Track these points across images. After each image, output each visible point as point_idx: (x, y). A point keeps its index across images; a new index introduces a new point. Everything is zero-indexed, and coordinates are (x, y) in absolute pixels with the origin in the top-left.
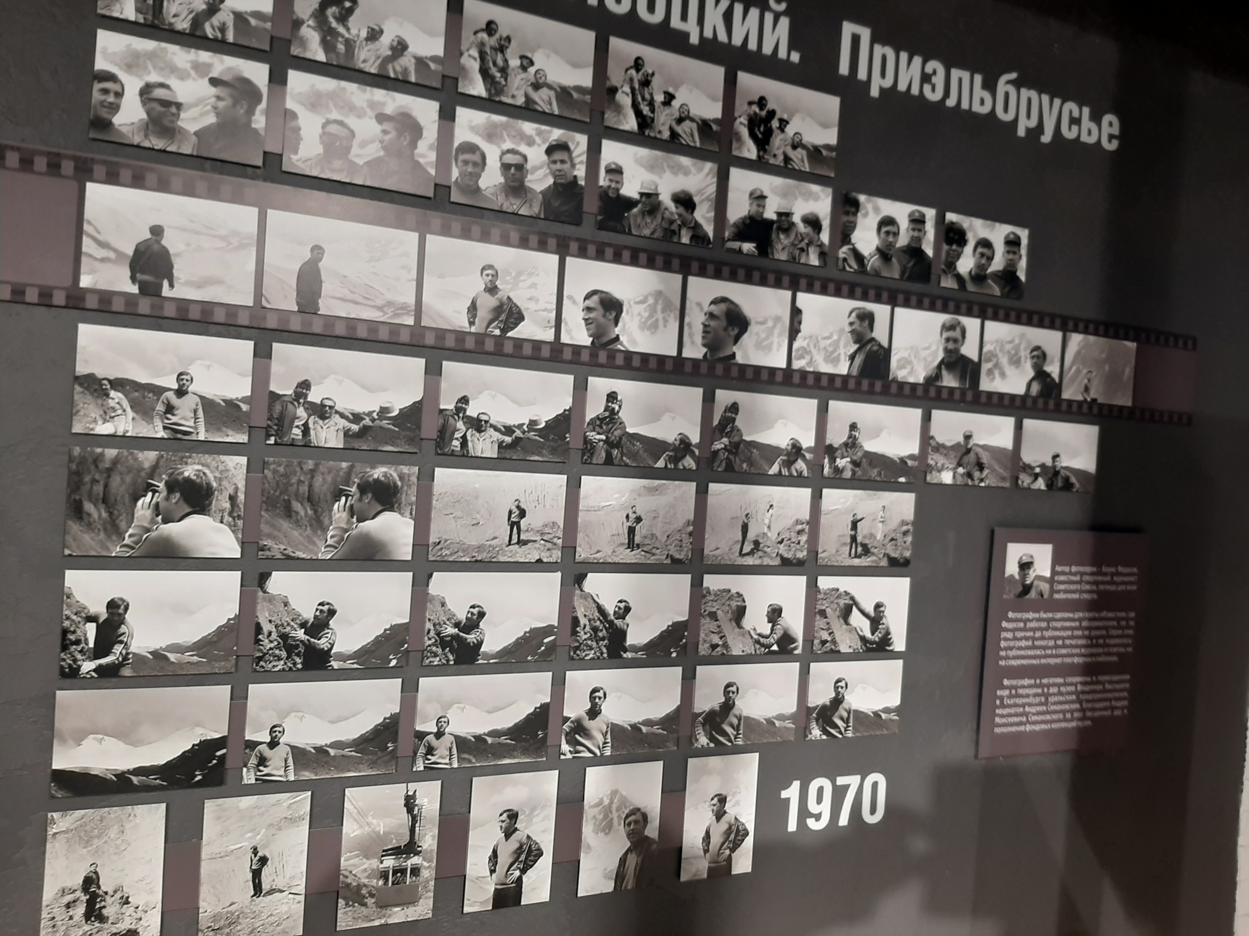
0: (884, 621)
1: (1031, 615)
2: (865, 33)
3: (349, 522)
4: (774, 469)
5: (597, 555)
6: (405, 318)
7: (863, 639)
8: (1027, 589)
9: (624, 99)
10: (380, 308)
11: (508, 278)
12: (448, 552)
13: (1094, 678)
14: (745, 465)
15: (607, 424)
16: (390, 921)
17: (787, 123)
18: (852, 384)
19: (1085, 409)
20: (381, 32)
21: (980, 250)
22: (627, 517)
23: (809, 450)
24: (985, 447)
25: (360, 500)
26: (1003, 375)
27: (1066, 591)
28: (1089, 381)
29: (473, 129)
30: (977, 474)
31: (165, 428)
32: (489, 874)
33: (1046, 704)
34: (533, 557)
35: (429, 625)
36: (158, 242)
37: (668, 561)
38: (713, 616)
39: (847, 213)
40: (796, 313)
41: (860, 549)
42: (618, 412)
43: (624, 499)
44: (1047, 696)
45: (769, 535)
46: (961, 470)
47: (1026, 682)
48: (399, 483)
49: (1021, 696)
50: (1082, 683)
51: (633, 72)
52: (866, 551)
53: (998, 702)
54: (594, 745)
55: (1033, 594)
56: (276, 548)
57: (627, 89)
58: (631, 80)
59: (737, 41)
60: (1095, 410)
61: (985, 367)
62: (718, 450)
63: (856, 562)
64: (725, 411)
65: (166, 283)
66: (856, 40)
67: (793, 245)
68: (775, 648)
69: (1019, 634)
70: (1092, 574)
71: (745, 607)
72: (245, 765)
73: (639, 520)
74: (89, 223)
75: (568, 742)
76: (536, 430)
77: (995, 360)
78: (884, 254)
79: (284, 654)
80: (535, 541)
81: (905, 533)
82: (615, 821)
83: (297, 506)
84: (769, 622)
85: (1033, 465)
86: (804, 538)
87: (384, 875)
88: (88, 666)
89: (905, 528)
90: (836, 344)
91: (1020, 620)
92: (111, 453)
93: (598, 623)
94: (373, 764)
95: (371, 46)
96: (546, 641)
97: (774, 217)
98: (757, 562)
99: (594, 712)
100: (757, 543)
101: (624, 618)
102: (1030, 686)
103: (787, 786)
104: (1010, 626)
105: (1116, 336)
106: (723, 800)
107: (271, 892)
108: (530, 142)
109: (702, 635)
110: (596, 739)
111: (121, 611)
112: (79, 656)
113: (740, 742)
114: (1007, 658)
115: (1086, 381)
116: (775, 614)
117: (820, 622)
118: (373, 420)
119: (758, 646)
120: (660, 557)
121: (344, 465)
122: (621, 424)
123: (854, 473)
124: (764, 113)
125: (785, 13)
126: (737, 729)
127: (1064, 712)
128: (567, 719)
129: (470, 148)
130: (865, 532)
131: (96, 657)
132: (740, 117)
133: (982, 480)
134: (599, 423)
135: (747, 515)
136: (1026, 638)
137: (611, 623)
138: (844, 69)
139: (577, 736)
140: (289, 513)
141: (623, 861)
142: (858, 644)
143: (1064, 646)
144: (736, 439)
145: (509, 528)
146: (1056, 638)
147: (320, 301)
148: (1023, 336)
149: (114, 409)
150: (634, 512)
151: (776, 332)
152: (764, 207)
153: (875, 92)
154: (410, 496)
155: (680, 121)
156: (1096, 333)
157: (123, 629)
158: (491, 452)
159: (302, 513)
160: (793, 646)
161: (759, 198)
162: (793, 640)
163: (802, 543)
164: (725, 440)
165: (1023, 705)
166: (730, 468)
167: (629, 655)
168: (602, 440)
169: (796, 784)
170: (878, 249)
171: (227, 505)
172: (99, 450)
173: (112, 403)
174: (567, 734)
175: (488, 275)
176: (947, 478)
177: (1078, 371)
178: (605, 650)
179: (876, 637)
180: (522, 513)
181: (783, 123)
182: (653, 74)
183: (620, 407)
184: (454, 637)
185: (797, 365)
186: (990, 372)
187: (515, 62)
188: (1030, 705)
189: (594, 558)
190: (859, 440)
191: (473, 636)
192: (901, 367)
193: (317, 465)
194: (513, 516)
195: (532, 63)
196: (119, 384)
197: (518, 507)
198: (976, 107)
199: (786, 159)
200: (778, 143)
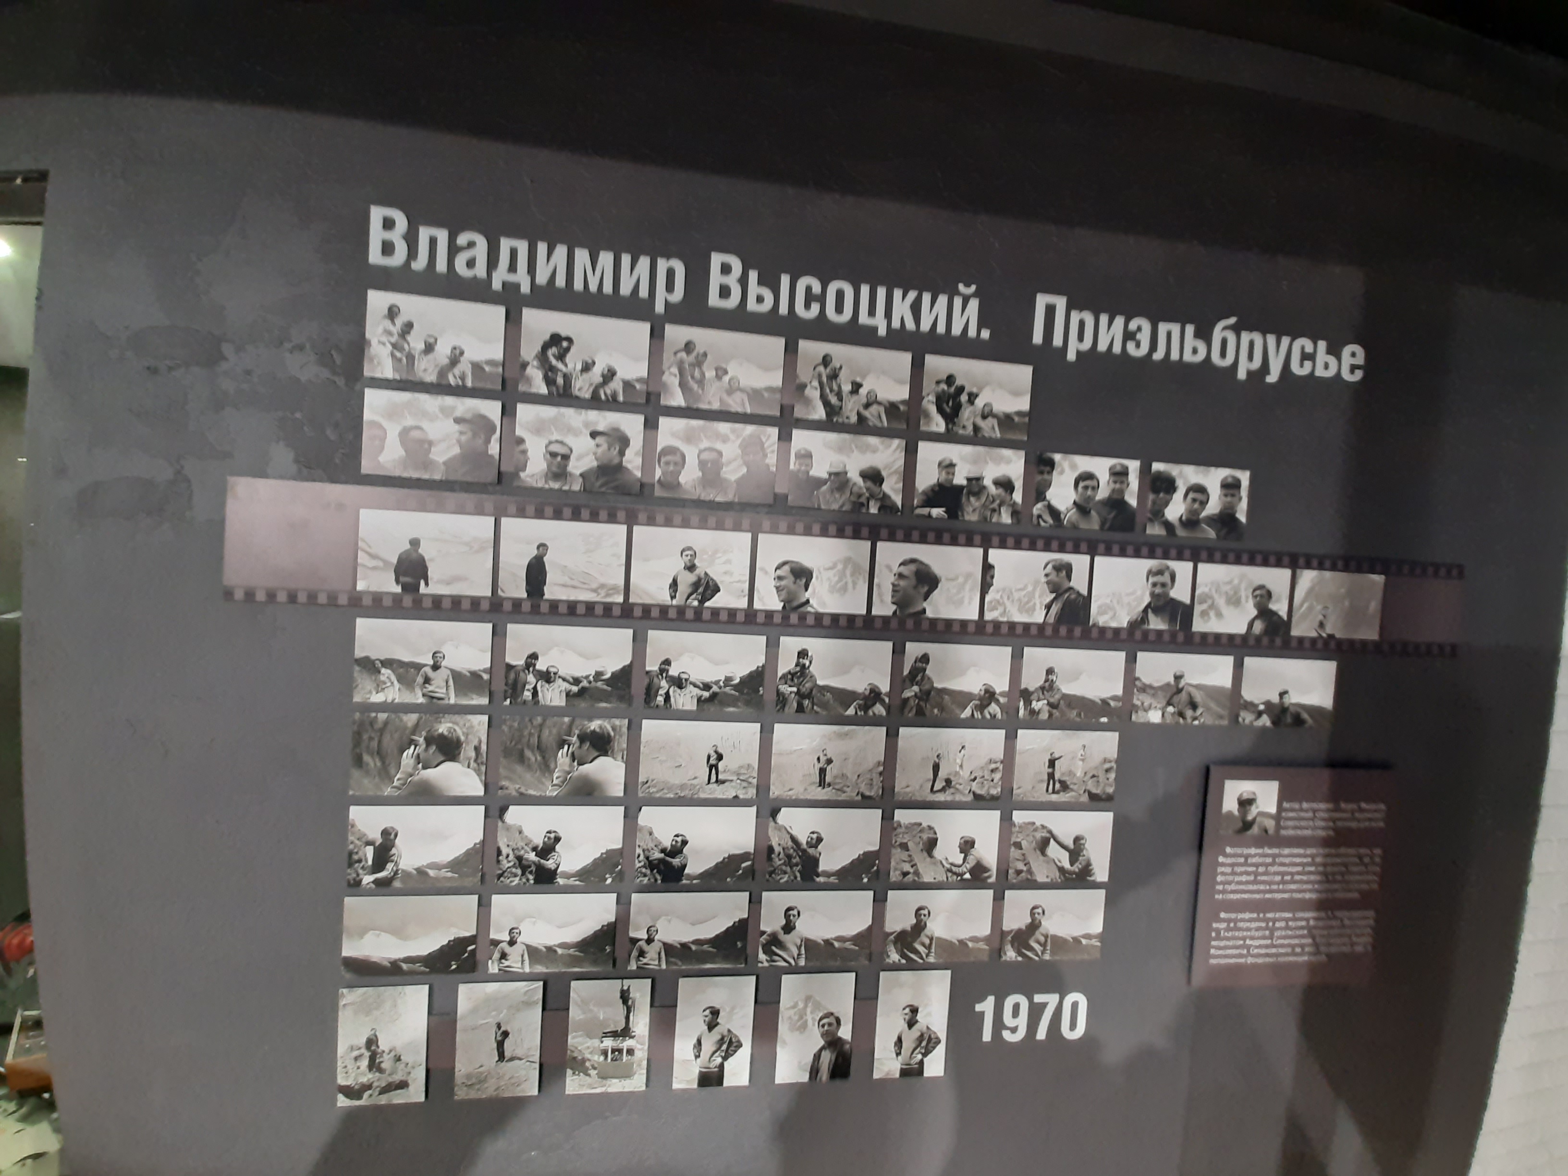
0: (1085, 852)
1: (1253, 851)
2: (1060, 303)
3: (571, 766)
4: (966, 713)
5: (790, 793)
6: (616, 596)
7: (1061, 870)
8: (1247, 826)
9: (813, 392)
10: (595, 591)
11: (705, 556)
12: (654, 790)
13: (1330, 913)
14: (936, 711)
15: (798, 678)
16: (610, 1090)
17: (977, 396)
18: (1049, 631)
19: (1320, 645)
20: (594, 363)
21: (1191, 495)
22: (819, 759)
23: (1002, 694)
24: (1198, 687)
25: (580, 747)
26: (1219, 615)
27: (1295, 828)
28: (1324, 616)
29: (674, 435)
30: (1189, 713)
31: (424, 695)
32: (693, 1058)
33: (1271, 937)
34: (730, 794)
35: (639, 851)
36: (417, 551)
37: (859, 797)
38: (904, 847)
39: (1042, 473)
40: (987, 568)
41: (1058, 786)
42: (809, 667)
43: (815, 743)
44: (1272, 930)
45: (961, 773)
46: (1171, 709)
47: (1247, 916)
48: (612, 734)
49: (1240, 929)
50: (1315, 919)
51: (821, 368)
52: (1065, 787)
53: (1213, 934)
54: (789, 956)
55: (1255, 830)
56: (512, 788)
57: (816, 383)
58: (820, 376)
59: (925, 326)
61: (1198, 609)
62: (908, 698)
63: (1054, 797)
64: (915, 662)
65: (422, 583)
66: (1050, 310)
67: (984, 506)
68: (967, 876)
69: (1239, 869)
70: (1328, 810)
71: (937, 839)
72: (491, 959)
73: (829, 761)
74: (363, 541)
75: (764, 952)
76: (732, 686)
77: (1210, 602)
78: (1082, 508)
79: (519, 872)
80: (732, 781)
81: (1107, 771)
82: (810, 1022)
83: (528, 753)
84: (961, 852)
85: (1256, 702)
86: (997, 776)
87: (605, 1053)
88: (367, 879)
89: (1107, 766)
90: (1031, 595)
91: (1240, 856)
92: (382, 716)
93: (792, 851)
94: (595, 962)
95: (585, 375)
96: (744, 865)
97: (965, 482)
98: (949, 798)
99: (789, 928)
100: (948, 782)
101: (816, 847)
102: (1251, 920)
103: (982, 999)
104: (1229, 861)
105: (1359, 570)
106: (914, 1011)
107: (512, 1059)
108: (725, 439)
109: (893, 864)
110: (791, 951)
111: (392, 836)
112: (361, 871)
113: (931, 959)
114: (1223, 892)
115: (1321, 617)
116: (967, 846)
117: (1014, 853)
118: (590, 682)
119: (950, 874)
120: (850, 794)
121: (566, 719)
122: (811, 677)
123: (1051, 715)
124: (952, 389)
125: (975, 295)
126: (929, 948)
127: (1293, 947)
128: (764, 933)
129: (670, 451)
130: (1063, 770)
131: (374, 873)
132: (928, 395)
133: (1195, 719)
134: (789, 678)
135: (938, 756)
136: (1248, 873)
137: (804, 851)
138: (1038, 338)
139: (774, 948)
140: (521, 758)
141: (817, 1057)
142: (1056, 875)
143: (1293, 882)
144: (926, 687)
145: (708, 770)
146: (1283, 874)
147: (545, 588)
148: (1242, 577)
149: (385, 683)
150: (826, 755)
151: (967, 587)
152: (953, 474)
153: (1071, 356)
154: (621, 743)
155: (867, 406)
156: (1334, 568)
157: (394, 851)
158: (691, 706)
159: (533, 759)
160: (986, 875)
161: (948, 467)
162: (986, 870)
163: (995, 781)
164: (916, 688)
165: (1244, 939)
166: (920, 712)
167: (821, 879)
168: (794, 692)
169: (991, 999)
170: (1075, 503)
171: (473, 754)
172: (373, 715)
173: (382, 678)
174: (764, 946)
175: (687, 556)
176: (1155, 717)
178: (798, 875)
179: (1076, 868)
180: (720, 757)
181: (973, 396)
182: (841, 368)
183: (811, 662)
184: (661, 861)
185: (989, 616)
186: (1204, 614)
187: (710, 374)
188: (1252, 938)
189: (787, 796)
190: (1057, 683)
191: (678, 860)
192: (1101, 613)
193: (544, 720)
194: (711, 759)
195: (726, 372)
196: (388, 663)
197: (716, 752)
198: (1188, 357)
199: (976, 429)
200: (967, 415)
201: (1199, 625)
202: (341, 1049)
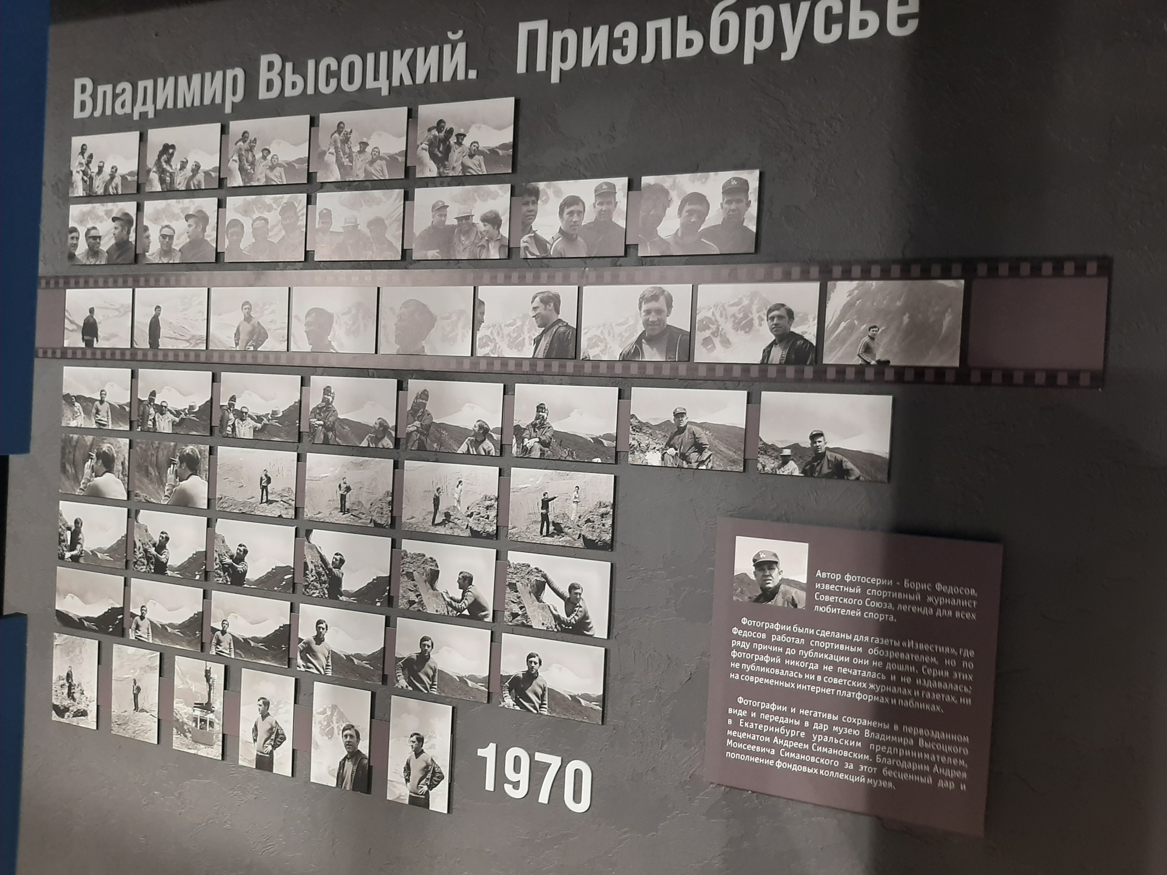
0: (581, 603)
1: (777, 627)
2: (541, 26)
3: (175, 482)
4: (463, 449)
5: (318, 516)
6: (201, 345)
7: (557, 618)
8: (768, 594)
9: (330, 159)
10: (188, 341)
11: (258, 309)
12: (226, 505)
13: (896, 727)
14: (435, 445)
15: (324, 412)
16: (200, 753)
17: (464, 136)
18: (540, 367)
19: (870, 374)
20: (187, 161)
21: (687, 207)
22: (340, 486)
23: (495, 431)
24: (702, 426)
25: (180, 467)
26: (726, 343)
27: (834, 605)
28: (872, 338)
29: (236, 210)
30: (694, 456)
31: (96, 422)
32: (253, 741)
33: (808, 740)
34: (276, 514)
35: (216, 555)
36: (92, 317)
37: (372, 525)
38: (410, 576)
39: (527, 204)
40: (477, 304)
41: (551, 528)
42: (332, 402)
43: (337, 472)
44: (810, 732)
45: (459, 508)
46: (671, 451)
47: (773, 707)
48: (199, 456)
49: (765, 722)
50: (872, 729)
51: (336, 135)
52: (559, 530)
53: (730, 722)
54: (319, 665)
55: (779, 600)
56: (143, 495)
57: (332, 150)
58: (335, 141)
59: (420, 79)
60: (889, 375)
61: (699, 337)
62: (412, 432)
63: (548, 540)
64: (417, 398)
65: (95, 339)
66: (533, 35)
67: (473, 243)
68: (466, 612)
69: (760, 647)
70: (883, 588)
71: (438, 572)
72: (130, 628)
73: (348, 489)
74: (68, 312)
75: (302, 658)
76: (277, 418)
77: (713, 327)
78: (566, 235)
79: (146, 562)
80: (277, 501)
81: (602, 516)
82: (336, 730)
83: (151, 469)
84: (460, 588)
85: (780, 446)
86: (493, 513)
87: (195, 720)
88: (68, 555)
89: (603, 510)
90: (520, 329)
91: (762, 630)
92: (75, 436)
93: (321, 569)
94: (189, 643)
95: (183, 173)
96: (286, 577)
97: (455, 222)
98: (449, 532)
99: (319, 639)
100: (447, 515)
101: (340, 569)
102: (777, 713)
103: (485, 746)
104: (746, 634)
105: (926, 275)
106: (420, 740)
107: (143, 710)
108: (270, 209)
109: (401, 591)
110: (320, 660)
111: (80, 525)
112: (65, 549)
113: (435, 692)
114: (741, 671)
115: (866, 339)
116: (466, 581)
117: (510, 595)
118: (186, 415)
119: (450, 609)
120: (365, 521)
121: (172, 444)
122: (334, 411)
123: (543, 453)
124: (442, 134)
125: (461, 40)
126: (432, 679)
127: (843, 760)
128: (301, 640)
129: (235, 222)
130: (557, 511)
131: (71, 551)
132: (422, 144)
133: (702, 462)
134: (319, 411)
135: (438, 490)
136: (773, 654)
137: (330, 570)
138: (521, 67)
139: (308, 655)
140: (147, 474)
141: (342, 765)
142: (552, 623)
143: (835, 674)
144: (427, 422)
145: (261, 490)
146: (822, 662)
147: (159, 340)
148: (753, 296)
149: (77, 413)
150: (345, 483)
151: (461, 324)
152: (446, 215)
153: (555, 78)
154: (204, 465)
155: (372, 162)
156: (885, 275)
157: (80, 536)
158: (249, 435)
159: (153, 474)
160: (483, 614)
161: (441, 209)
162: (484, 609)
163: (490, 518)
164: (417, 423)
165: (772, 735)
166: (422, 447)
167: (343, 598)
168: (321, 425)
169: (492, 746)
170: (561, 231)
171: (121, 468)
172: (71, 435)
173: (76, 409)
174: (301, 652)
175: (245, 309)
176: (654, 459)
177: (851, 328)
178: (326, 592)
179: (573, 619)
180: (269, 480)
181: (461, 136)
182: (351, 131)
183: (333, 398)
184: (230, 565)
185: (480, 352)
186: (707, 341)
187: (259, 155)
188: (781, 737)
189: (317, 518)
190: (548, 421)
191: (241, 566)
192: (590, 347)
193: (159, 444)
194: (263, 482)
195: (269, 152)
196: (79, 398)
197: (266, 475)
198: (682, 52)
199: (465, 167)
200: (457, 157)
201: (701, 355)
202: (55, 678)
